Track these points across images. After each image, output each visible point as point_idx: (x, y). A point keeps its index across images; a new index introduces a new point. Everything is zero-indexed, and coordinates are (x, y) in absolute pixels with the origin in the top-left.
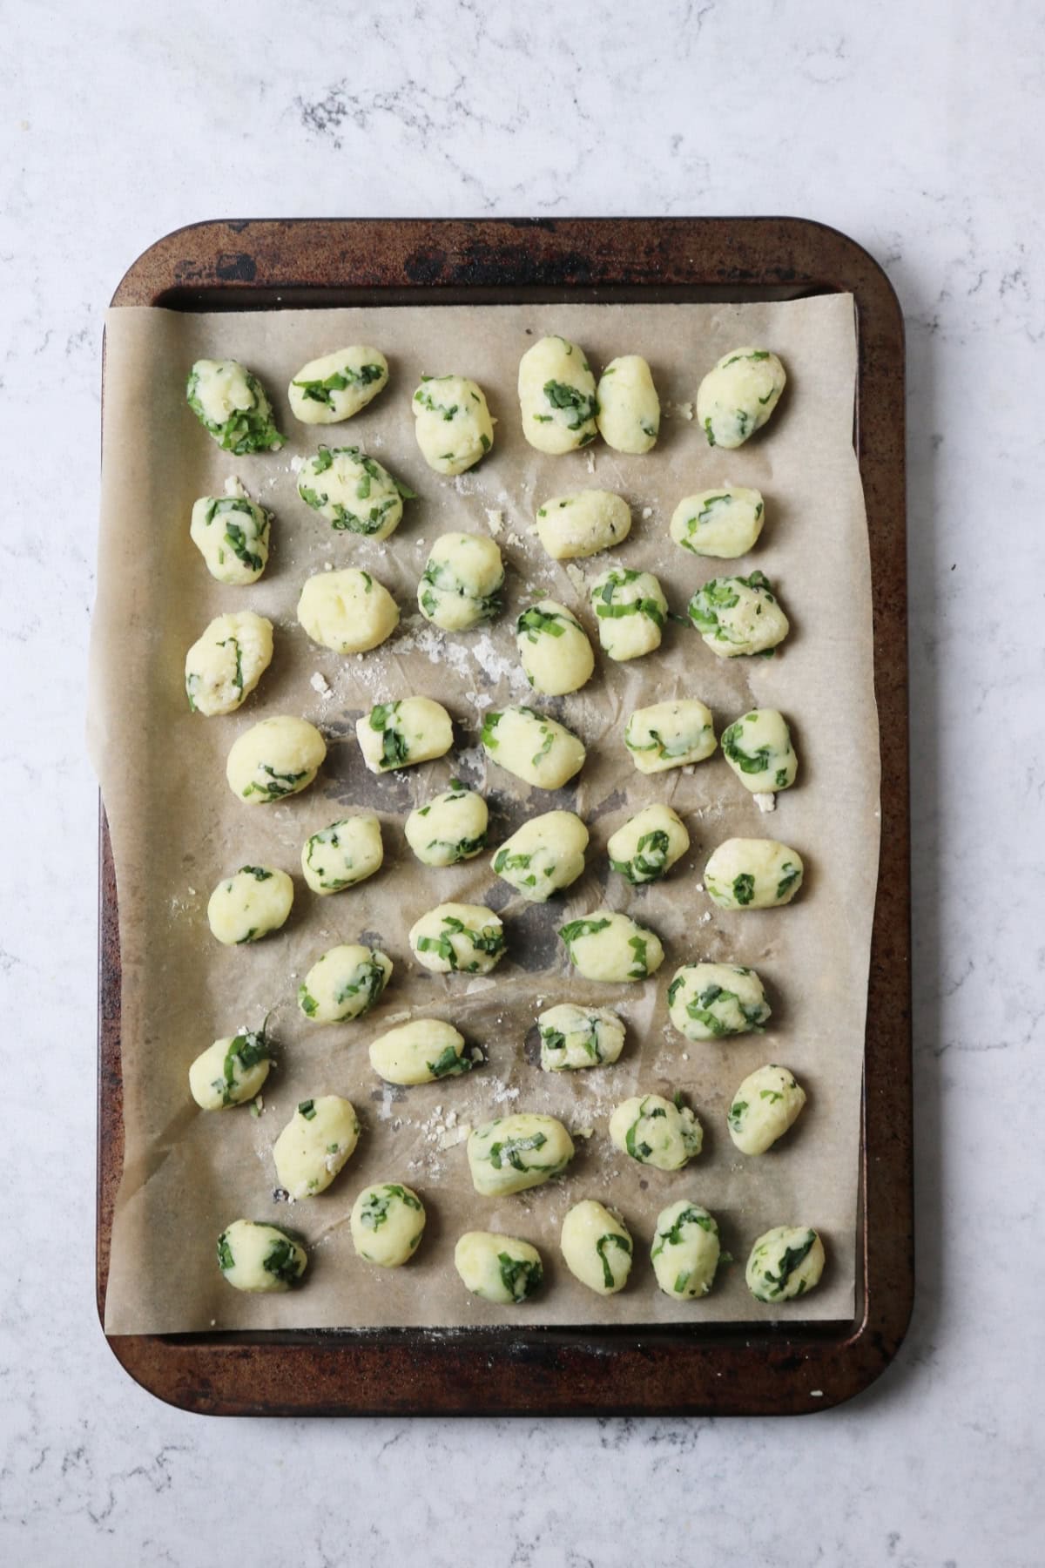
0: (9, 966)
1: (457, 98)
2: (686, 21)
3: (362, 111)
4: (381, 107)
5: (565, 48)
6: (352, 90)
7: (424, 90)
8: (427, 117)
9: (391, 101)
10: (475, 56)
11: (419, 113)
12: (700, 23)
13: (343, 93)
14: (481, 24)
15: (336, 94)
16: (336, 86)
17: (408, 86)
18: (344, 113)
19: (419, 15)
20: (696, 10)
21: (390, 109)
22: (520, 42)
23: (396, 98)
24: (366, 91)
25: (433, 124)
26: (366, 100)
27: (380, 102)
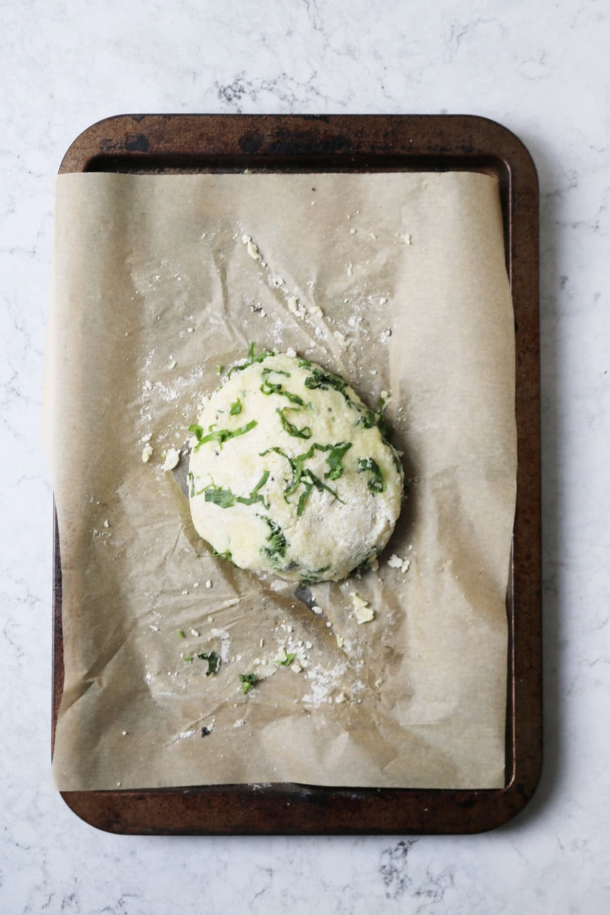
0: (34, 603)
1: (312, 84)
2: (451, 40)
3: (254, 91)
4: (266, 88)
5: (377, 55)
6: (249, 78)
7: (291, 79)
8: (293, 95)
9: (272, 85)
10: (323, 59)
11: (288, 93)
12: (459, 43)
13: (243, 80)
14: (327, 40)
15: (238, 80)
16: (238, 75)
17: (282, 77)
18: (243, 92)
19: (289, 33)
20: (456, 34)
21: (271, 90)
22: (350, 51)
23: (275, 83)
24: (257, 79)
25: (297, 100)
26: (257, 84)
27: (265, 85)
